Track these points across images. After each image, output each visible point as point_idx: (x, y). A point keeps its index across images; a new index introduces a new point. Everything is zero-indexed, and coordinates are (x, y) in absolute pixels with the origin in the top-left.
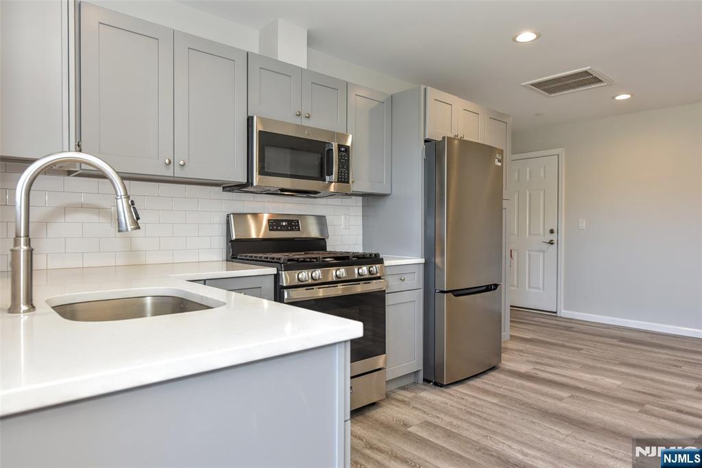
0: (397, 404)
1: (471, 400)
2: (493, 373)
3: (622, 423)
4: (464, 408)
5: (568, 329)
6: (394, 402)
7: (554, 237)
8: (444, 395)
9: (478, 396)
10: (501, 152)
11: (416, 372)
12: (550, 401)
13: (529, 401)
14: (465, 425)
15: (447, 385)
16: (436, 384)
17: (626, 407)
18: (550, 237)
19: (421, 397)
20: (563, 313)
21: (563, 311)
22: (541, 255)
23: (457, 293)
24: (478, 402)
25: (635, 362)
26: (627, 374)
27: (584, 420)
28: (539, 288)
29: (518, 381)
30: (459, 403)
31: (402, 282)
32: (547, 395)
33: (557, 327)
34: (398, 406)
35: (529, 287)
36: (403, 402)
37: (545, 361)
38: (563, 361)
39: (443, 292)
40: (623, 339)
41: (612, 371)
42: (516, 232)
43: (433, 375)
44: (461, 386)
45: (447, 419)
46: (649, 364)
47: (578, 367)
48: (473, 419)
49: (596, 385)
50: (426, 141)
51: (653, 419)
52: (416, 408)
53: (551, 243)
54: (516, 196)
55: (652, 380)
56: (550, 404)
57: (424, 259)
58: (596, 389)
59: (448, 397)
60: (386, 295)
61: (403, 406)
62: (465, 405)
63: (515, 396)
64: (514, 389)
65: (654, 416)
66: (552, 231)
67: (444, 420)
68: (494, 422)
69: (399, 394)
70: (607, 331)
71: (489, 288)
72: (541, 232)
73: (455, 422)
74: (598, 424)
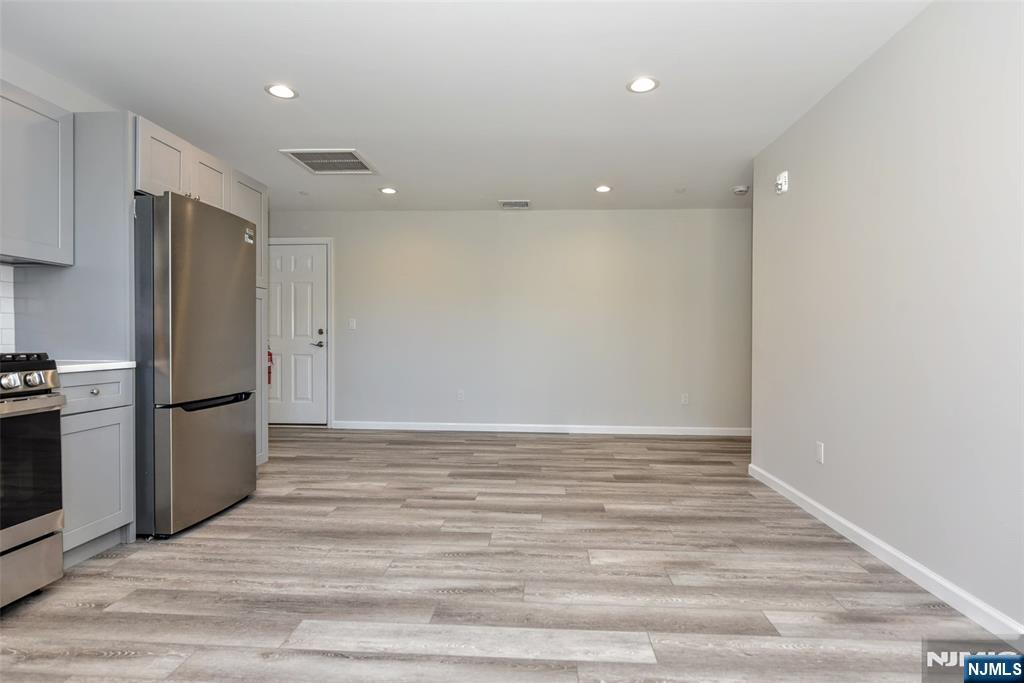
0: (85, 581)
1: (213, 544)
2: (244, 505)
3: (385, 522)
4: (199, 556)
5: (339, 440)
6: (77, 580)
7: (322, 338)
8: (170, 547)
9: (222, 536)
10: (253, 227)
11: (124, 528)
12: (313, 519)
13: (289, 526)
14: (201, 577)
15: (174, 534)
16: (158, 537)
17: (390, 506)
18: (318, 338)
19: (131, 560)
20: (334, 424)
21: (334, 422)
22: (310, 359)
23: (190, 406)
24: (221, 544)
25: (401, 461)
26: (394, 475)
27: (348, 529)
28: (307, 399)
29: (276, 507)
30: (194, 553)
31: (94, 398)
32: (310, 514)
33: (327, 440)
34: (87, 584)
35: (296, 398)
36: (100, 575)
37: (311, 478)
38: (331, 474)
39: (169, 406)
40: (391, 442)
41: (378, 474)
42: (279, 333)
43: (151, 526)
44: (198, 530)
45: (174, 577)
46: (412, 461)
47: (346, 477)
48: (213, 566)
49: (364, 491)
50: (137, 194)
51: (413, 511)
52: (122, 578)
53: (320, 345)
54: (279, 289)
55: (413, 475)
56: (314, 522)
57: (134, 363)
58: (363, 496)
59: (176, 549)
60: (62, 419)
61: (96, 581)
62: (202, 553)
63: (273, 524)
64: (270, 517)
65: (414, 507)
66: (321, 332)
67: (167, 581)
68: (242, 562)
69: (89, 567)
70: (377, 436)
71: (237, 398)
72: (309, 333)
73: (185, 577)
74: (362, 530)
